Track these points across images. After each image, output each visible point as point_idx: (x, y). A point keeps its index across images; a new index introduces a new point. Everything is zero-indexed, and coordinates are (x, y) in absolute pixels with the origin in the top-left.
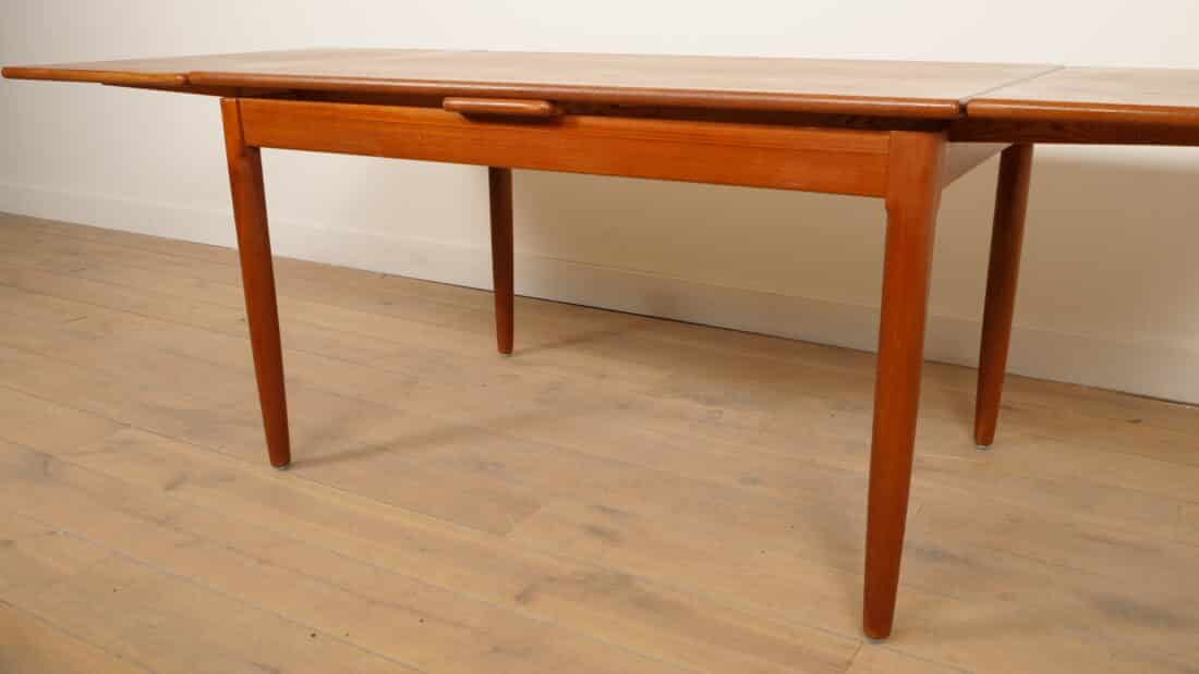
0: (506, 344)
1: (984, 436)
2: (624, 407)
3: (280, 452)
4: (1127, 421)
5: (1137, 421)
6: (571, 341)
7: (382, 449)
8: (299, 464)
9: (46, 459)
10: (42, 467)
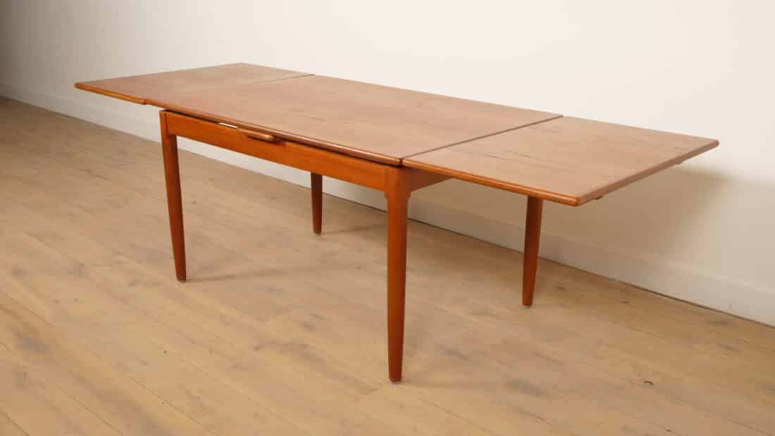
0: (318, 228)
1: (528, 301)
2: (359, 268)
3: (182, 274)
4: (621, 302)
5: (626, 302)
6: (357, 229)
7: (232, 277)
8: (190, 280)
9: (81, 266)
10: (79, 270)
